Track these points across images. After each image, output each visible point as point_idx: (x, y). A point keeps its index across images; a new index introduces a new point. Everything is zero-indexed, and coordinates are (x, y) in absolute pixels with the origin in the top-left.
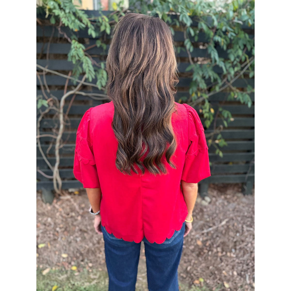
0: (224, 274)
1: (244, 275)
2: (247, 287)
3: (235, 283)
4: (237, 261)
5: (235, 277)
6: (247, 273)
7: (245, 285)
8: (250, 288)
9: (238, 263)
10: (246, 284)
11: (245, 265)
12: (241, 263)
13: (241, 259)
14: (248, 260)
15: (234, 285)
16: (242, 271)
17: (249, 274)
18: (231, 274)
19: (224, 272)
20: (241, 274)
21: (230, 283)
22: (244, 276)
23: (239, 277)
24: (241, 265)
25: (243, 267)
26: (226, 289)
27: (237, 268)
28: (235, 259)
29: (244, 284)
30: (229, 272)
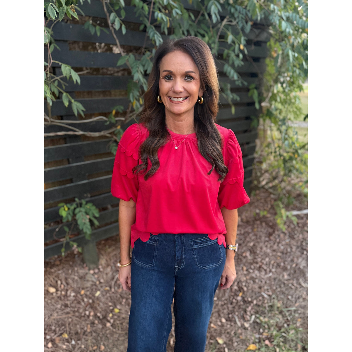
0: (213, 328)
1: (233, 317)
2: (240, 331)
3: (228, 333)
4: (220, 303)
5: (225, 325)
6: (235, 314)
7: (238, 330)
8: (243, 331)
9: (222, 305)
10: (239, 328)
11: (230, 306)
12: (225, 304)
13: (223, 299)
14: (230, 297)
15: (228, 336)
16: (229, 314)
17: (237, 313)
18: (219, 323)
19: (212, 325)
20: (229, 317)
21: (223, 336)
22: (233, 319)
23: (229, 323)
24: (225, 306)
25: (228, 308)
26: (222, 346)
27: (223, 313)
28: (217, 302)
29: (236, 329)
30: (217, 322)
